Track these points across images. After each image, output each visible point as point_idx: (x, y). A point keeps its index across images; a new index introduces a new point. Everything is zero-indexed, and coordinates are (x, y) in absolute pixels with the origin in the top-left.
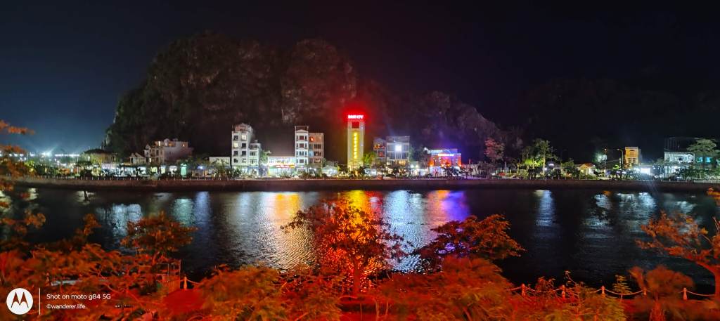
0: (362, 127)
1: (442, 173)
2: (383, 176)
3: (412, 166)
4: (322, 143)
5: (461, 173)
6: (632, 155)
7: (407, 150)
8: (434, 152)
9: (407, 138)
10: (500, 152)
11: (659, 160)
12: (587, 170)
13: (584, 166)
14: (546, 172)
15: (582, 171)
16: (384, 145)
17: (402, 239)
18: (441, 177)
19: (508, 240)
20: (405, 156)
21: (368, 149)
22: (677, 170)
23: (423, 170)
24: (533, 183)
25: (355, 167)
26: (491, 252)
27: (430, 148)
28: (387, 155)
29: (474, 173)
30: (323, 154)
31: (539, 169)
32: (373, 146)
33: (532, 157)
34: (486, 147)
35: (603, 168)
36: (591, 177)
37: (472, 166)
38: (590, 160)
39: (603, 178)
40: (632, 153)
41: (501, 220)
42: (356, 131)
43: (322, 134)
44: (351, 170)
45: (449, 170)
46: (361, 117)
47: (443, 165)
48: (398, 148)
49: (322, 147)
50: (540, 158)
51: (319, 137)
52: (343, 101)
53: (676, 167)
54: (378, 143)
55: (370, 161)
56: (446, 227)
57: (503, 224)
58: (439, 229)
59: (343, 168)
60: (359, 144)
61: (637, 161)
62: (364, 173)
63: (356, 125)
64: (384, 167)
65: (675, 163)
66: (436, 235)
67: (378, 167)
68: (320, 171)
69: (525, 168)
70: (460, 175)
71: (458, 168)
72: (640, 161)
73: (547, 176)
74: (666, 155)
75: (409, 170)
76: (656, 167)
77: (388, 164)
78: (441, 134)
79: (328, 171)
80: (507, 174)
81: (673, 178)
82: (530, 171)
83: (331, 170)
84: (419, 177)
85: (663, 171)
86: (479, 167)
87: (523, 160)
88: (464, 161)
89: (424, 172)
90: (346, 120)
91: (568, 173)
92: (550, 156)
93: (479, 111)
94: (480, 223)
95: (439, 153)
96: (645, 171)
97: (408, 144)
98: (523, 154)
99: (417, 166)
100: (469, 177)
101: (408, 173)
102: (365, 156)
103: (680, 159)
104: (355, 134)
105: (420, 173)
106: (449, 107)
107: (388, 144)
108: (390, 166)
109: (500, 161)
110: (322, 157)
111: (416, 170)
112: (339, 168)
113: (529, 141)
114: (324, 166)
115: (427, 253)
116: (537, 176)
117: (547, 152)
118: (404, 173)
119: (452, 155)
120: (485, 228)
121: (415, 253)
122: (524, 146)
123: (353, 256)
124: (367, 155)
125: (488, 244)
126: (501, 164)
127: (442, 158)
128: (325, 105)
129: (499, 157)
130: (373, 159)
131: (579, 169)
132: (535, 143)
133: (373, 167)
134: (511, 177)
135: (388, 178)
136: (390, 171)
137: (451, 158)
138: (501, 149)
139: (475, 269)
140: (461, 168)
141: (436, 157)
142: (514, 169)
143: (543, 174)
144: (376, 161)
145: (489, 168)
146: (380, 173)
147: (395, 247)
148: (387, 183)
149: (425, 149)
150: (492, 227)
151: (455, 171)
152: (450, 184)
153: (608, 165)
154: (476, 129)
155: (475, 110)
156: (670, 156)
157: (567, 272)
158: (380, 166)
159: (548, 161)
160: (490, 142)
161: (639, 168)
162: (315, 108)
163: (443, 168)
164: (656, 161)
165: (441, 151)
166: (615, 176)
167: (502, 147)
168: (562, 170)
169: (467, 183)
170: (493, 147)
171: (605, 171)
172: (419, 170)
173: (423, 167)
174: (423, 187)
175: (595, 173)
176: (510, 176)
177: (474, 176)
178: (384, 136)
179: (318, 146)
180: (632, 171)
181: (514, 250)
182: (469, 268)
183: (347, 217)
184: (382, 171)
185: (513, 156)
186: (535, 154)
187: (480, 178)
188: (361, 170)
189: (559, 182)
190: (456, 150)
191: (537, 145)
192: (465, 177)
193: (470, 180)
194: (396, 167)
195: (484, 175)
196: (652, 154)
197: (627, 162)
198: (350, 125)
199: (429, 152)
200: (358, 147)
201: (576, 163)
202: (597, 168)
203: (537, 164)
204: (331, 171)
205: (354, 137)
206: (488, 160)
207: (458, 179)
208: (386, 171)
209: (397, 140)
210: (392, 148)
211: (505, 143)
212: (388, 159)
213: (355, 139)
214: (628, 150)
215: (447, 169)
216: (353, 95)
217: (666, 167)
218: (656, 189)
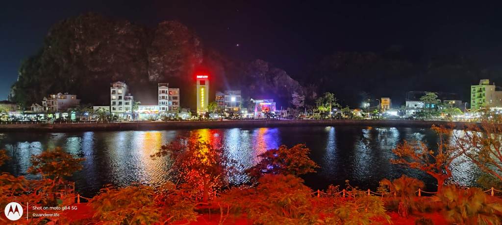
0: (207, 85)
1: (263, 116)
2: (222, 118)
3: (243, 112)
4: (178, 96)
5: (276, 116)
6: (385, 103)
7: (239, 100)
8: (257, 101)
9: (239, 92)
10: (302, 101)
11: (403, 107)
12: (358, 113)
13: (355, 110)
14: (332, 115)
15: (354, 114)
16: (223, 97)
18: (262, 119)
19: (309, 161)
20: (237, 105)
21: (212, 100)
22: (414, 113)
23: (249, 114)
24: (323, 122)
25: (202, 113)
26: (297, 169)
27: (254, 99)
28: (225, 104)
29: (284, 116)
30: (179, 103)
31: (327, 113)
32: (215, 97)
33: (323, 104)
34: (292, 99)
35: (368, 112)
36: (360, 118)
37: (283, 111)
38: (357, 106)
39: (367, 119)
40: (386, 102)
41: (304, 148)
42: (203, 87)
43: (178, 89)
44: (199, 114)
45: (268, 114)
46: (207, 77)
47: (263, 111)
48: (233, 99)
49: (179, 98)
50: (328, 105)
51: (176, 92)
52: (193, 65)
53: (413, 111)
54: (218, 95)
55: (213, 108)
56: (267, 153)
57: (305, 150)
58: (263, 155)
59: (194, 113)
60: (205, 96)
61: (389, 107)
62: (209, 117)
63: (202, 82)
64: (223, 112)
65: (413, 108)
67: (218, 112)
68: (177, 116)
69: (318, 112)
70: (275, 117)
71: (274, 113)
72: (390, 107)
73: (332, 117)
74: (407, 103)
75: (240, 114)
76: (401, 111)
77: (226, 110)
78: (262, 89)
79: (183, 115)
80: (306, 116)
81: (411, 118)
82: (322, 114)
83: (185, 115)
84: (247, 119)
85: (405, 113)
86: (288, 112)
87: (317, 106)
88: (278, 108)
89: (251, 115)
90: (195, 79)
91: (346, 115)
92: (334, 104)
93: (288, 74)
94: (290, 150)
95: (261, 102)
96: (394, 113)
97: (240, 96)
98: (317, 103)
99: (246, 112)
100: (281, 119)
101: (240, 116)
102: (209, 104)
103: (416, 106)
104: (202, 89)
105: (248, 116)
106: (267, 71)
107: (226, 96)
108: (227, 112)
109: (301, 108)
110: (178, 106)
111: (245, 114)
112: (190, 113)
113: (321, 94)
114: (180, 112)
115: (255, 173)
116: (326, 117)
117: (332, 101)
118: (237, 116)
119: (270, 104)
120: (294, 153)
121: (246, 172)
122: (318, 97)
123: (204, 175)
124: (211, 105)
125: (296, 164)
126: (302, 109)
127: (263, 106)
128: (181, 68)
129: (301, 105)
130: (215, 107)
131: (352, 112)
132: (325, 95)
133: (215, 112)
134: (309, 119)
135: (226, 120)
136: (227, 115)
137: (269, 105)
138: (303, 100)
139: (287, 182)
140: (276, 113)
141: (259, 105)
142: (311, 113)
143: (330, 116)
144: (218, 108)
145: (295, 112)
146: (220, 117)
147: (232, 168)
148: (225, 123)
149: (252, 100)
150: (298, 152)
151: (271, 115)
152: (268, 123)
153: (370, 109)
154: (285, 86)
155: (285, 72)
156: (410, 104)
157: (347, 181)
158: (221, 112)
159: (333, 107)
160: (295, 95)
161: (390, 111)
162: (173, 70)
163: (264, 113)
164: (400, 107)
165: (263, 101)
166: (375, 117)
167: (303, 98)
168: (342, 113)
169: (280, 122)
170: (297, 98)
171: (368, 114)
172: (247, 115)
173: (250, 112)
174: (249, 126)
175: (363, 115)
176: (308, 117)
177: (284, 118)
178: (223, 90)
179: (175, 98)
180: (385, 114)
181: (312, 167)
182: (284, 181)
183: (198, 148)
184: (222, 115)
185: (310, 104)
186: (325, 103)
187: (289, 120)
188: (207, 115)
189: (340, 121)
190: (272, 100)
191: (326, 96)
192: (279, 119)
193: (281, 120)
194: (231, 113)
195: (291, 117)
196: (398, 102)
197: (383, 108)
198: (198, 82)
199: (254, 101)
200: (205, 99)
201: (350, 108)
202: (364, 112)
203: (326, 110)
204: (185, 116)
205: (201, 91)
206: (294, 107)
207: (274, 120)
208: (225, 115)
209: (232, 94)
210: (229, 99)
211: (305, 95)
212: (226, 106)
213: (202, 93)
214: (383, 100)
215: (266, 114)
216: (201, 61)
217: (407, 111)
218: (400, 125)
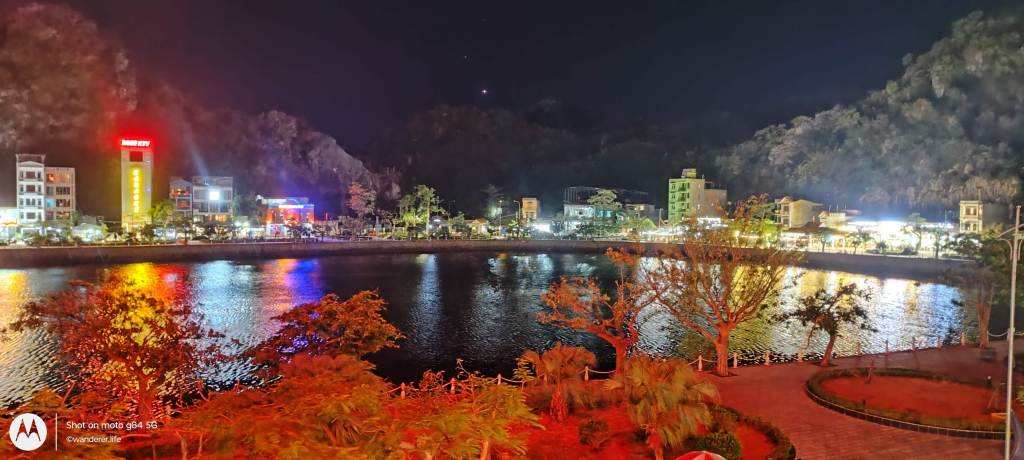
0: (148, 159)
1: (285, 232)
2: (187, 239)
3: (238, 224)
4: (72, 185)
5: (314, 233)
6: (530, 208)
7: (229, 198)
8: (272, 202)
9: (229, 180)
10: (369, 202)
11: (559, 215)
12: (480, 228)
13: (476, 221)
14: (431, 231)
15: (474, 228)
16: (189, 189)
17: (223, 336)
18: (283, 240)
19: (384, 325)
20: (224, 209)
21: (160, 195)
22: (577, 227)
23: (255, 230)
24: (413, 245)
25: (135, 226)
26: (359, 343)
27: (267, 196)
28: (194, 206)
29: (332, 233)
30: (73, 203)
31: (421, 226)
32: (169, 192)
33: (413, 210)
34: (349, 196)
35: (498, 225)
36: (484, 236)
37: (330, 223)
38: (479, 214)
39: (498, 238)
40: (530, 205)
41: (373, 298)
42: (136, 166)
43: (72, 170)
44: (128, 230)
45: (298, 230)
46: (146, 143)
47: (286, 222)
48: (215, 195)
49: (73, 191)
50: (423, 211)
51: (68, 175)
52: (112, 115)
53: (576, 223)
54: (177, 187)
55: (164, 217)
56: (295, 313)
57: (377, 304)
58: (283, 317)
59: (114, 226)
60: (142, 188)
61: (535, 216)
62: (153, 235)
63: (136, 156)
64: (188, 225)
65: (576, 217)
66: (278, 326)
67: (175, 225)
68: (69, 233)
69: (403, 225)
70: (312, 236)
71: (309, 225)
72: (538, 216)
73: (432, 236)
74: (567, 208)
75: (233, 229)
76: (556, 223)
77: (195, 220)
78: (283, 175)
79: (85, 231)
80: (379, 235)
81: (573, 236)
82: (410, 229)
83: (91, 230)
84: (248, 240)
85: (563, 228)
86: (340, 224)
87: (401, 214)
88: (319, 216)
89: (257, 232)
90: (117, 148)
91: (458, 231)
92: (435, 209)
93: (340, 143)
94: (345, 303)
95: (282, 204)
96: (543, 227)
97: (231, 189)
98: (401, 206)
99: (246, 224)
100: (325, 239)
101: (230, 235)
102: (154, 207)
103: (580, 213)
104: (136, 172)
105: (250, 233)
106: (295, 135)
107: (195, 188)
108: (199, 224)
109: (369, 215)
110: (72, 209)
111: (244, 229)
112: (105, 227)
113: (408, 188)
114: (76, 224)
115: (267, 356)
116: (420, 236)
117: (432, 204)
118: (223, 233)
119: (301, 207)
120: (352, 310)
121: (244, 356)
122: (402, 194)
123: (138, 369)
124: (158, 207)
125: (357, 332)
126: (371, 218)
127: (286, 212)
128: (78, 120)
129: (369, 209)
130: (169, 212)
131: (470, 226)
132: (417, 190)
133: (169, 226)
134: (385, 239)
135: (197, 242)
136: (200, 231)
137: (300, 210)
138: (372, 199)
139: (338, 370)
140: (314, 226)
141: (276, 208)
142: (389, 227)
143: (427, 233)
144: (175, 214)
145: (354, 226)
146: (182, 235)
147: (211, 349)
148: (195, 251)
149: (259, 197)
150: (362, 309)
151: (305, 231)
152: (295, 249)
153: (504, 220)
154: (335, 170)
155: (334, 141)
156: (571, 210)
157: (459, 361)
158: (183, 224)
159: (433, 214)
160: (355, 188)
161: (538, 223)
162: (56, 124)
163: (287, 226)
164: (555, 216)
165: (284, 200)
166: (511, 235)
167: (372, 196)
168: (450, 228)
169: (323, 247)
170: (361, 197)
171: (500, 228)
172: (248, 230)
173: (255, 224)
174: (255, 256)
175: (489, 231)
176: (383, 236)
177: (333, 237)
178: (189, 174)
179: (64, 191)
180: (530, 228)
181: (391, 338)
182: (330, 369)
183: (124, 307)
184: (186, 232)
185: (387, 208)
186: (416, 206)
187: (342, 240)
188: (148, 231)
189: (447, 243)
190: (306, 199)
191: (419, 194)
192: (320, 239)
193: (326, 243)
194: (210, 228)
195: (347, 235)
196: (552, 205)
197: (525, 217)
198: (125, 155)
199: (265, 201)
200: (142, 195)
201: (466, 218)
202: (491, 224)
203: (420, 220)
204: (90, 233)
205: (133, 177)
206: (354, 215)
207: (309, 242)
208: (191, 232)
209: (211, 183)
210: (204, 194)
211: (376, 190)
212: (196, 211)
213: (136, 184)
214: (525, 201)
215: (293, 228)
216: (132, 106)
217: (566, 223)
218: (556, 251)
